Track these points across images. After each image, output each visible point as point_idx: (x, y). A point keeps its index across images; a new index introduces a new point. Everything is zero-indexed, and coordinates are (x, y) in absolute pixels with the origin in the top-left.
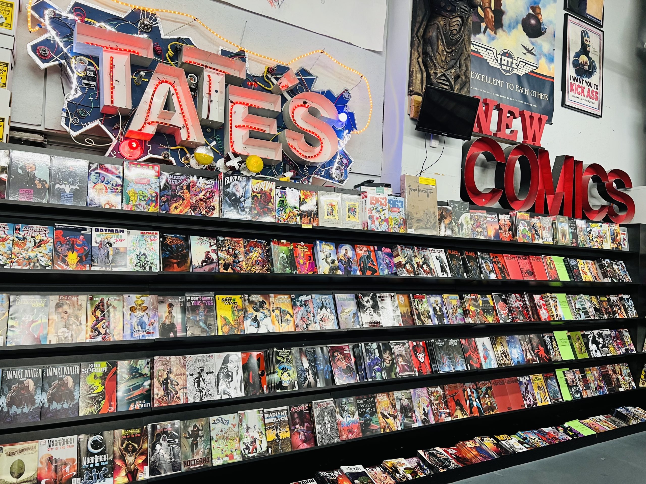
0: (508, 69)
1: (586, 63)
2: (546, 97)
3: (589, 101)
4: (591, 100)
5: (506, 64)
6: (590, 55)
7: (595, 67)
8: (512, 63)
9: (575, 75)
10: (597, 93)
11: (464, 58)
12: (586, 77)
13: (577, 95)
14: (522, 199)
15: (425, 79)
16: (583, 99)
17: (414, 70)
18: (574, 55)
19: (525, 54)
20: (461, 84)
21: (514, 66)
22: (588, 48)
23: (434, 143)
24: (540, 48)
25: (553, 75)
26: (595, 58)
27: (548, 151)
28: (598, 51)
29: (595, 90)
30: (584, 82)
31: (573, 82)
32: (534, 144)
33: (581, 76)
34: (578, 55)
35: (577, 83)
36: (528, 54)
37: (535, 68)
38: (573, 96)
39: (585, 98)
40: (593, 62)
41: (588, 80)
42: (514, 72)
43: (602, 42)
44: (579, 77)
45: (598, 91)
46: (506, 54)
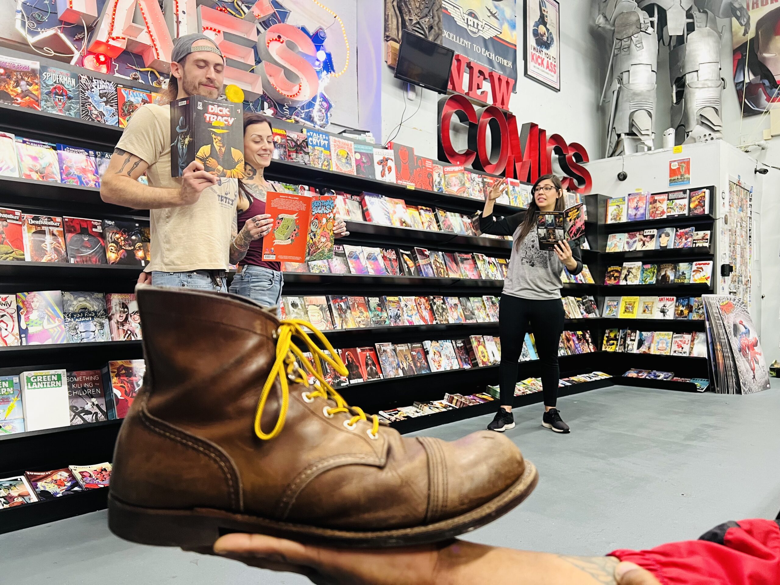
0: (475, 30)
1: (545, 34)
2: (510, 64)
3: (548, 73)
4: (550, 72)
5: (472, 25)
6: (548, 26)
7: (552, 39)
8: (478, 25)
9: (535, 45)
10: (555, 66)
11: (436, 8)
12: (545, 48)
13: (537, 65)
14: (494, 163)
15: (400, 25)
16: (543, 71)
17: (390, 14)
18: (533, 24)
19: (489, 16)
20: (434, 36)
21: (479, 27)
22: (546, 19)
23: (411, 95)
24: (503, 12)
25: (516, 42)
26: (553, 31)
27: (515, 116)
28: (555, 23)
29: (553, 63)
30: (543, 53)
31: (534, 52)
32: (503, 108)
33: (541, 47)
34: (537, 25)
35: (538, 54)
36: (491, 17)
37: (499, 33)
38: (534, 67)
39: (545, 69)
40: (551, 34)
41: (547, 52)
42: (480, 34)
43: (558, 14)
44: (539, 48)
45: (556, 64)
46: (471, 14)
